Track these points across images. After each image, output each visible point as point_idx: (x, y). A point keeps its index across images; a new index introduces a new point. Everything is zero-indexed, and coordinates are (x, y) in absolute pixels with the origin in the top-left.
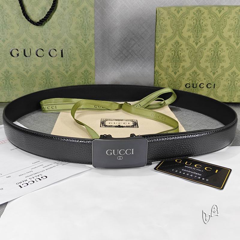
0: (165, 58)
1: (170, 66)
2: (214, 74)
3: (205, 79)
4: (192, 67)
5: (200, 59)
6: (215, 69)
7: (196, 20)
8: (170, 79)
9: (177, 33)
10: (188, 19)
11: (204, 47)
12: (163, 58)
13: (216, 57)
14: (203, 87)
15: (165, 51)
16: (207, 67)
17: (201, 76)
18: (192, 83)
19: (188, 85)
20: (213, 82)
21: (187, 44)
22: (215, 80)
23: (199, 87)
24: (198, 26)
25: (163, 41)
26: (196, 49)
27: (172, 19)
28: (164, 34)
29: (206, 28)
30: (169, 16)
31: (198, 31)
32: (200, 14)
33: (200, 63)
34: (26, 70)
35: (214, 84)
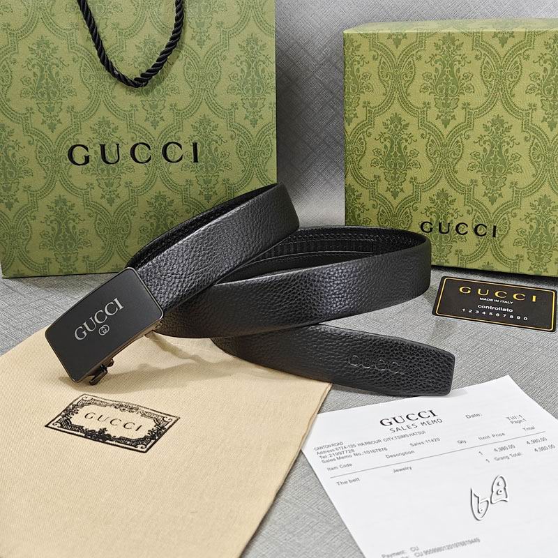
2: (493, 200)
3: (469, 213)
4: (436, 180)
5: (455, 162)
6: (495, 188)
7: (443, 62)
9: (397, 94)
10: (423, 60)
11: (464, 131)
13: (495, 159)
16: (474, 182)
18: (437, 221)
19: (428, 225)
20: (491, 222)
21: (422, 124)
22: (497, 217)
23: (455, 232)
24: (447, 79)
26: (445, 136)
27: (383, 59)
28: (364, 98)
29: (469, 83)
30: (375, 54)
31: (447, 90)
32: (452, 46)
33: (456, 172)
34: (107, 196)
35: (493, 227)
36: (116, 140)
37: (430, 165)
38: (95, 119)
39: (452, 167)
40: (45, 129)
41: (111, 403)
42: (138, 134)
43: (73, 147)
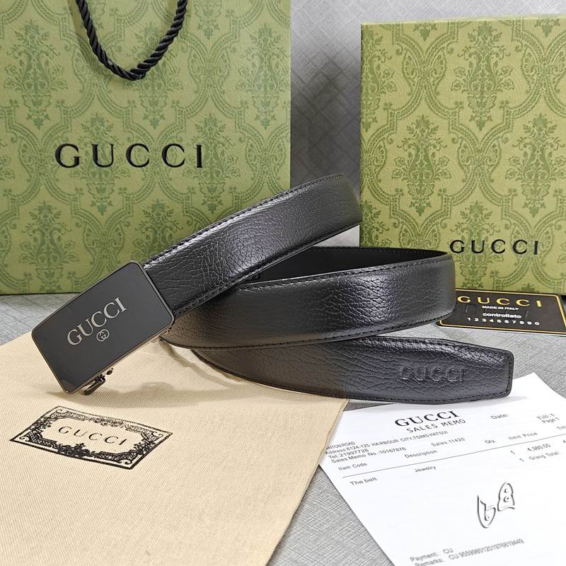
0: (390, 168)
1: (406, 190)
2: (534, 212)
3: (507, 227)
4: (469, 191)
5: (490, 170)
6: (537, 197)
7: (478, 55)
8: (405, 227)
9: (424, 93)
10: (455, 54)
11: (502, 133)
12: (383, 166)
13: (537, 164)
14: (503, 251)
15: (388, 147)
16: (513, 192)
17: (496, 219)
18: (469, 239)
19: (459, 244)
20: (532, 237)
21: (453, 127)
22: (539, 230)
23: (491, 250)
24: (483, 74)
25: (382, 117)
26: (480, 140)
27: (409, 54)
28: (385, 98)
29: (508, 78)
30: (399, 47)
31: (482, 87)
32: (489, 38)
33: (492, 181)
34: (98, 204)
35: (534, 243)
36: (111, 140)
37: (462, 174)
38: (88, 115)
39: (488, 175)
40: (30, 125)
41: (91, 417)
42: (135, 134)
43: (62, 146)
